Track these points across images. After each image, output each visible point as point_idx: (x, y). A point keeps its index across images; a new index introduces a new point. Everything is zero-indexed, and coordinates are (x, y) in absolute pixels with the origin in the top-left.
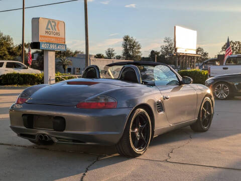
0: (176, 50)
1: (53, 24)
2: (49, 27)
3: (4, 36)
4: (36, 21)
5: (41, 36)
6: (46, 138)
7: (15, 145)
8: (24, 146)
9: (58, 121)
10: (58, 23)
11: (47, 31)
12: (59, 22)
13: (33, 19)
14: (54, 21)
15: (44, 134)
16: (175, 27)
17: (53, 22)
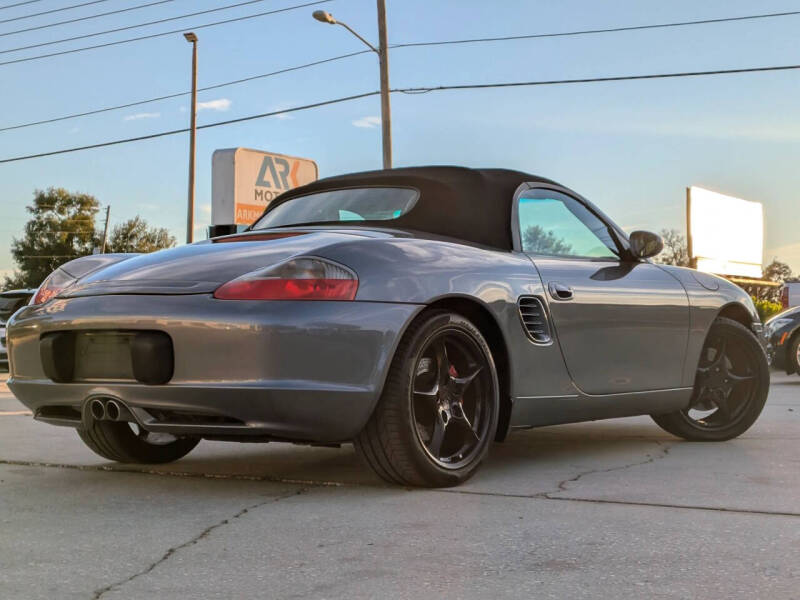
0: (692, 263)
1: (279, 168)
2: (268, 177)
3: (148, 230)
4: (224, 160)
5: (242, 207)
6: (112, 409)
7: (43, 465)
8: (68, 467)
9: (147, 345)
10: (297, 166)
11: (259, 189)
12: (298, 162)
13: (216, 152)
14: (282, 161)
15: (105, 399)
16: (688, 190)
17: (278, 161)
